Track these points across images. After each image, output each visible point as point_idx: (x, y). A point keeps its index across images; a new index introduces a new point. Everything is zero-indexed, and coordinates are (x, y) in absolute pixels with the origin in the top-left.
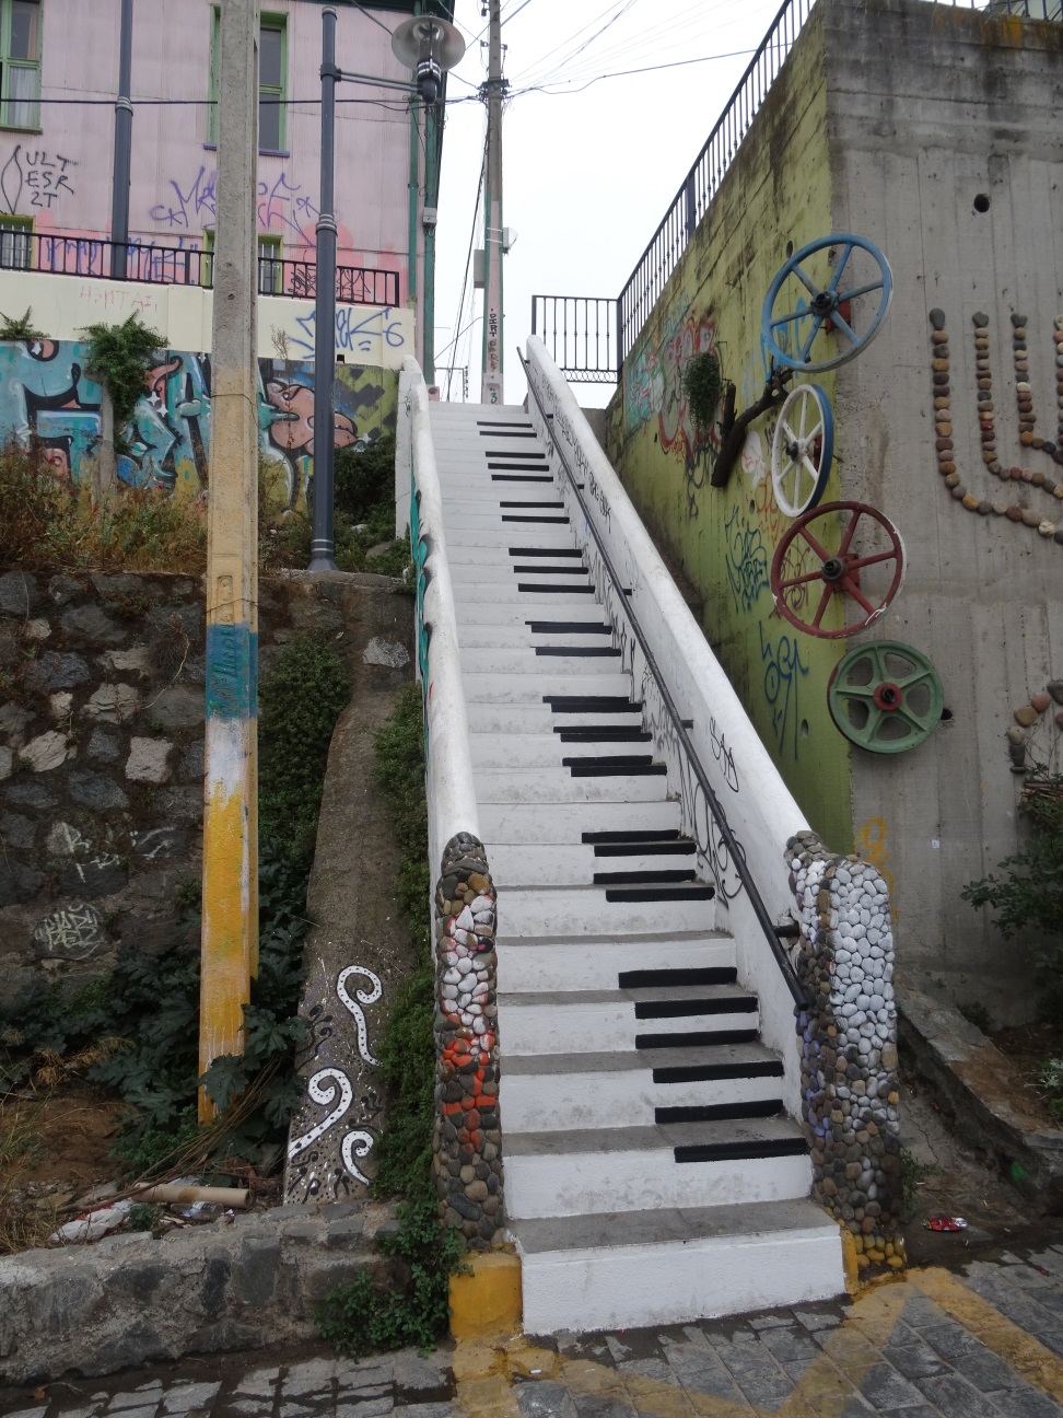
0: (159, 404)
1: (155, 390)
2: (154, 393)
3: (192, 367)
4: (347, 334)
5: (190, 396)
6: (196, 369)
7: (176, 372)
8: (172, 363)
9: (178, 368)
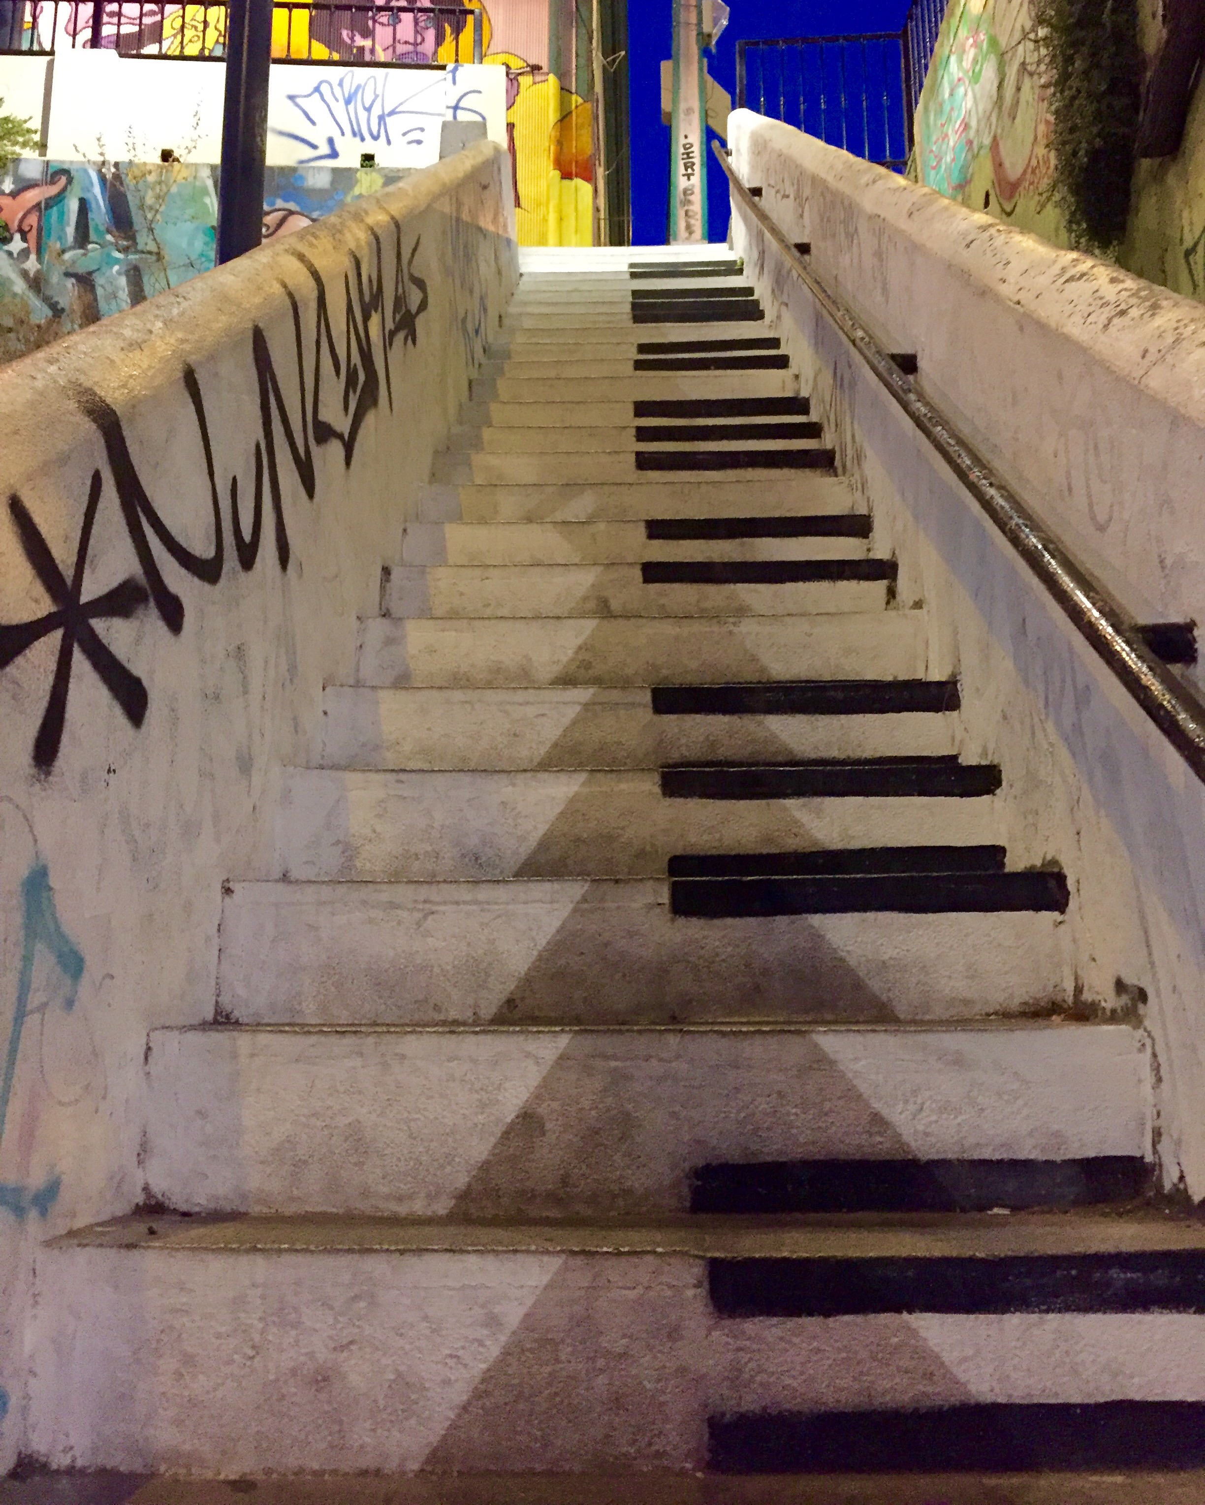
0: (25, 253)
1: (21, 230)
2: (17, 237)
3: (89, 188)
4: (381, 118)
5: (83, 237)
6: (97, 190)
7: (59, 199)
8: (53, 182)
9: (64, 190)
